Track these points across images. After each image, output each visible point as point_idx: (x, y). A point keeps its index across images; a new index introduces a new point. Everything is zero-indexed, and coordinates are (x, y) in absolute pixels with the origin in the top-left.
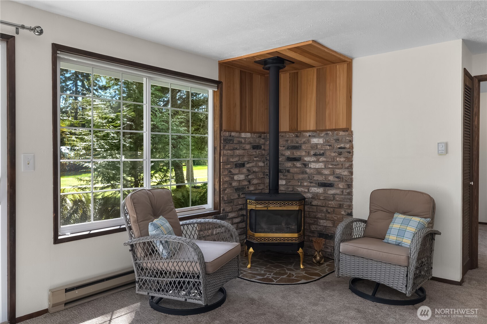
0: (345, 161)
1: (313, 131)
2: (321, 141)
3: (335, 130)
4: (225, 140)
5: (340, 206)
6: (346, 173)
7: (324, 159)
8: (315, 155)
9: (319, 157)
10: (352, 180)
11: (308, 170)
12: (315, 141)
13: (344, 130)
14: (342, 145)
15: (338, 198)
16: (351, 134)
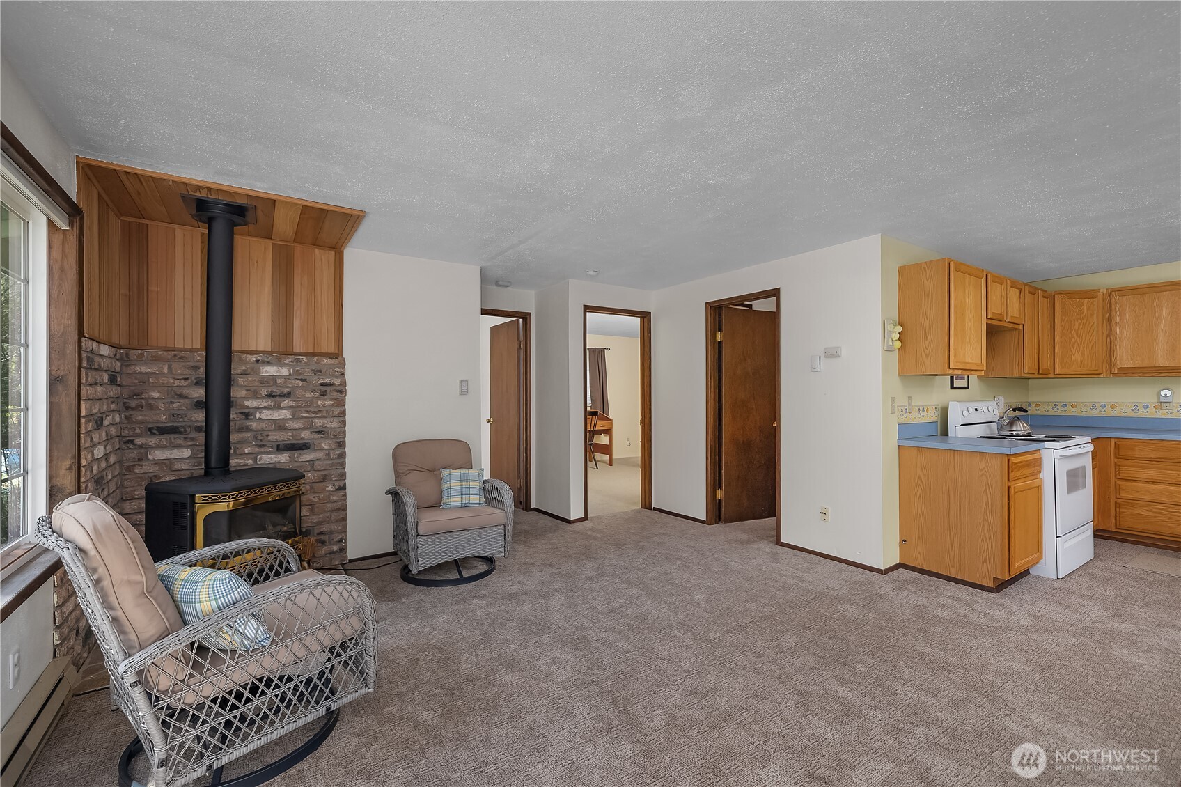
0: (332, 405)
1: (264, 353)
2: (284, 372)
3: (313, 354)
5: (324, 479)
6: (335, 424)
7: (291, 403)
8: (270, 396)
9: (279, 399)
10: (344, 432)
11: (253, 424)
12: (270, 370)
13: (330, 356)
14: (328, 380)
15: (319, 466)
16: (343, 363)
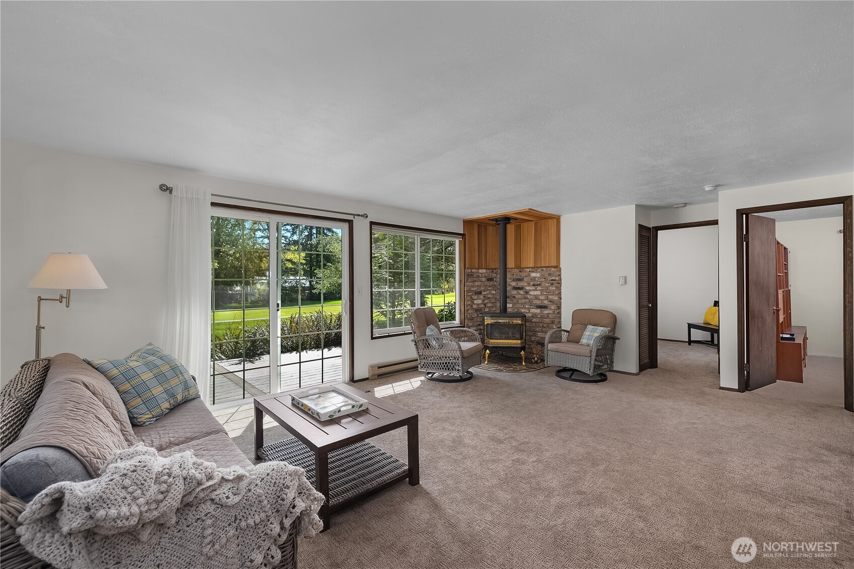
0: (555, 289)
1: (532, 268)
2: (538, 275)
3: (548, 267)
4: (467, 275)
5: (553, 322)
6: (556, 298)
7: (541, 288)
8: (533, 285)
9: (537, 286)
10: (560, 303)
11: (529, 296)
12: (533, 275)
13: (555, 267)
14: (554, 278)
15: (550, 316)
16: (560, 270)
